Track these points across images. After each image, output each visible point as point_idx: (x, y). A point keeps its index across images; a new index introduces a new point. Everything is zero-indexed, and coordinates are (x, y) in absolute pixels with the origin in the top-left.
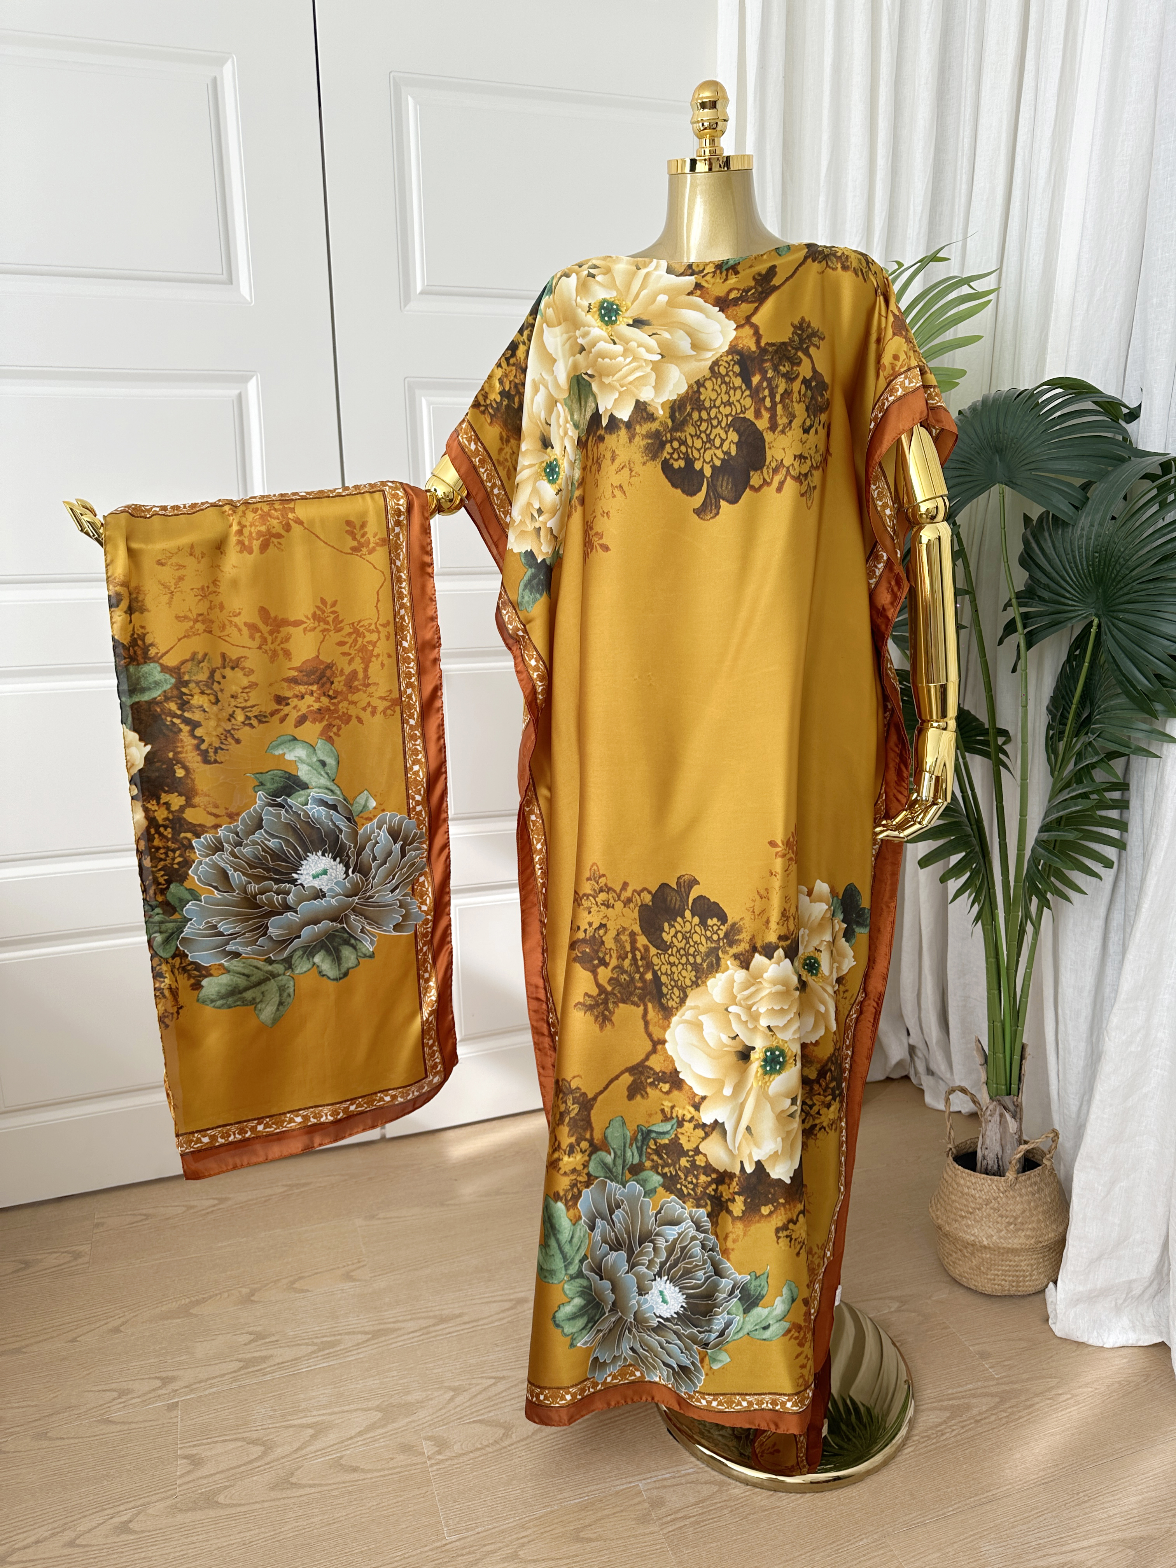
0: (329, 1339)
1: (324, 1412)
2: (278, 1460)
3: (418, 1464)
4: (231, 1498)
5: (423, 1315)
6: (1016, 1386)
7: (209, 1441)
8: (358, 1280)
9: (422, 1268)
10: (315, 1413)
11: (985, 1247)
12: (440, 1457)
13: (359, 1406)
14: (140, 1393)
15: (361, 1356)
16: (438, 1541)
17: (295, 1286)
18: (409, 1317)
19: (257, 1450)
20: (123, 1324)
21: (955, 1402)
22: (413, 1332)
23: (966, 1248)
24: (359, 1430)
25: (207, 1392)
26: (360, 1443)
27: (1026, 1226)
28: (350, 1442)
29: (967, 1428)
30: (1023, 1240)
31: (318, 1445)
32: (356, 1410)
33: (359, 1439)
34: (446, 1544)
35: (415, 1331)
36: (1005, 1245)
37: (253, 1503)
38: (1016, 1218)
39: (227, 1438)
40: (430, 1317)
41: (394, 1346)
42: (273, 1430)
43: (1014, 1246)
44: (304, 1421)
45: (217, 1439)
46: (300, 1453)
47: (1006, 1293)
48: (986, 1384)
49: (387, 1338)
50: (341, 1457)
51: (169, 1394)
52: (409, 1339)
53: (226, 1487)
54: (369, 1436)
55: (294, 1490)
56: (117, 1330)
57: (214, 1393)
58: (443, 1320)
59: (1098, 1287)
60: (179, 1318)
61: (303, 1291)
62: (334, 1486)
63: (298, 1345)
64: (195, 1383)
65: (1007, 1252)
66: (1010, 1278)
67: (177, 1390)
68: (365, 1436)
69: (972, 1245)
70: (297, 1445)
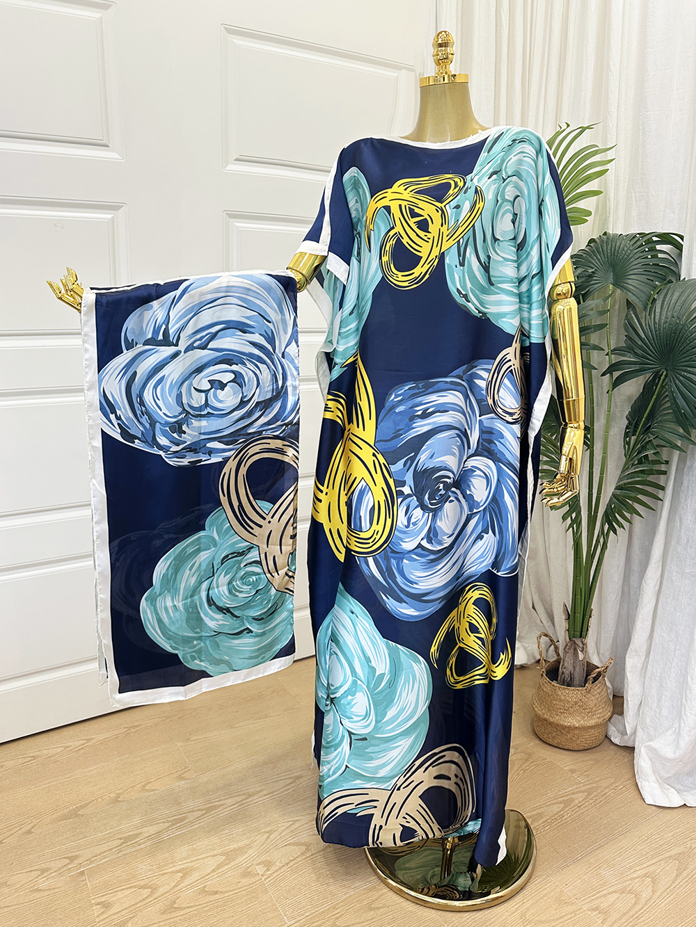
0: (177, 817)
2: (162, 895)
3: (257, 882)
6: (594, 785)
7: (112, 891)
8: (188, 779)
13: (208, 855)
14: (56, 869)
15: (202, 824)
19: (146, 892)
20: (32, 827)
21: (564, 799)
22: (233, 805)
24: (212, 868)
25: (103, 861)
26: (215, 876)
28: (208, 877)
29: (576, 810)
31: (187, 882)
39: (124, 887)
41: (222, 815)
42: (154, 878)
44: (174, 869)
45: (116, 889)
46: (176, 889)
48: (578, 786)
49: (217, 811)
50: (205, 887)
51: (77, 866)
52: (231, 809)
54: (220, 871)
55: (178, 912)
56: (29, 832)
57: (108, 861)
60: (71, 818)
61: (152, 790)
62: (205, 905)
63: (157, 823)
64: (93, 857)
67: (82, 863)
70: (174, 884)
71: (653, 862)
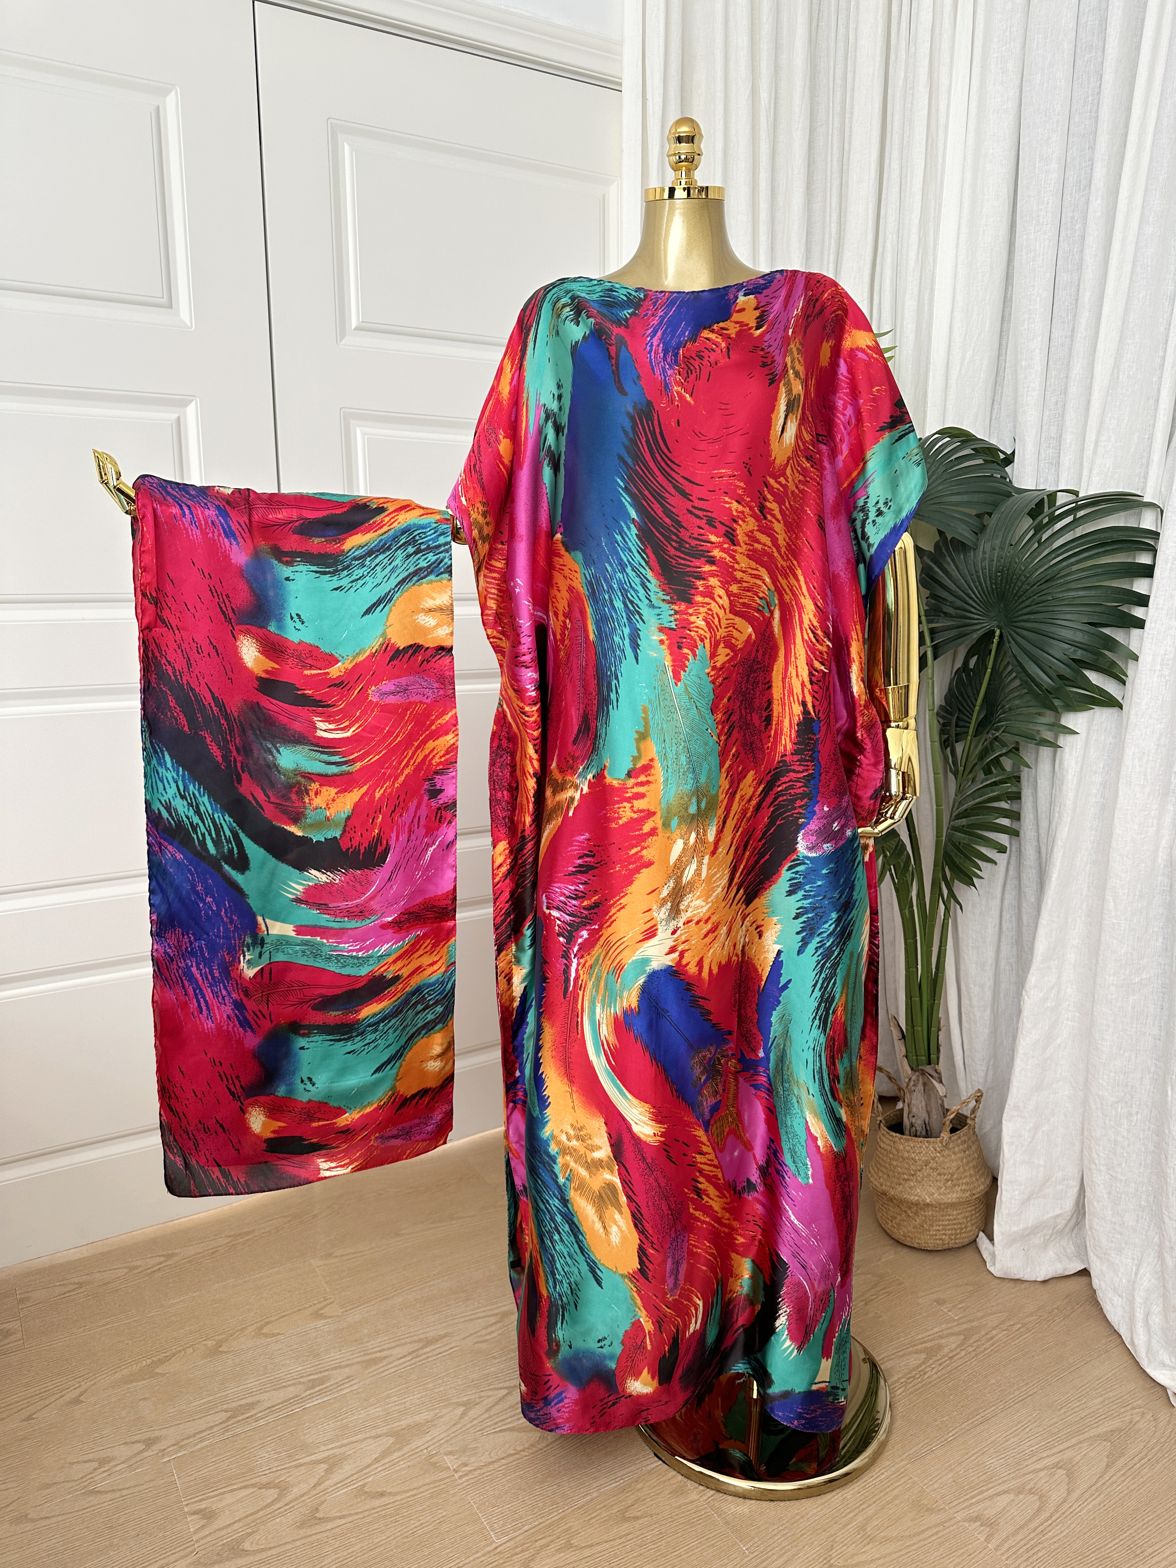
0: (316, 1377)
1: (333, 1446)
2: (297, 1499)
3: (445, 1479)
4: (257, 1544)
5: (407, 1340)
6: (975, 1324)
7: (216, 1493)
8: (330, 1317)
9: (393, 1297)
10: (323, 1448)
11: (928, 1205)
12: (468, 1468)
13: (368, 1435)
14: (123, 1459)
15: (355, 1387)
16: (487, 1546)
17: (263, 1331)
18: (394, 1344)
19: (272, 1493)
20: (82, 1394)
21: (928, 1345)
22: (402, 1358)
23: (910, 1208)
24: (374, 1457)
25: (199, 1446)
26: (379, 1469)
27: (961, 1182)
28: (368, 1470)
29: (945, 1365)
30: (959, 1194)
31: (336, 1477)
32: (365, 1439)
33: (377, 1465)
34: (496, 1548)
35: (405, 1356)
36: (945, 1200)
37: (283, 1545)
38: (952, 1175)
39: (235, 1487)
40: (415, 1342)
41: (386, 1373)
42: (283, 1472)
43: (954, 1200)
44: (313, 1458)
45: (223, 1490)
46: (318, 1489)
47: (946, 1247)
48: (949, 1325)
49: (377, 1367)
50: (364, 1486)
51: (157, 1454)
52: (400, 1365)
53: (250, 1534)
54: (387, 1461)
55: (324, 1524)
56: (76, 1401)
57: (206, 1446)
58: (429, 1342)
59: (1030, 1225)
60: (145, 1379)
61: (274, 1335)
62: (366, 1513)
63: (284, 1386)
64: (183, 1440)
65: (947, 1208)
66: (950, 1232)
67: (164, 1450)
68: (382, 1462)
69: (917, 1205)
70: (313, 1481)
71: (1069, 1444)
